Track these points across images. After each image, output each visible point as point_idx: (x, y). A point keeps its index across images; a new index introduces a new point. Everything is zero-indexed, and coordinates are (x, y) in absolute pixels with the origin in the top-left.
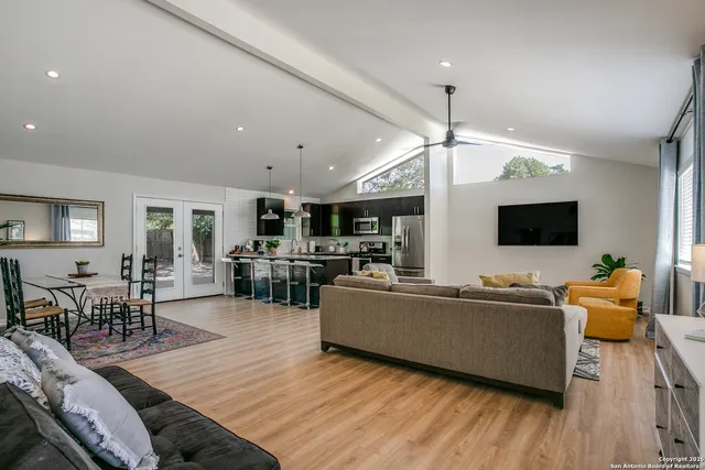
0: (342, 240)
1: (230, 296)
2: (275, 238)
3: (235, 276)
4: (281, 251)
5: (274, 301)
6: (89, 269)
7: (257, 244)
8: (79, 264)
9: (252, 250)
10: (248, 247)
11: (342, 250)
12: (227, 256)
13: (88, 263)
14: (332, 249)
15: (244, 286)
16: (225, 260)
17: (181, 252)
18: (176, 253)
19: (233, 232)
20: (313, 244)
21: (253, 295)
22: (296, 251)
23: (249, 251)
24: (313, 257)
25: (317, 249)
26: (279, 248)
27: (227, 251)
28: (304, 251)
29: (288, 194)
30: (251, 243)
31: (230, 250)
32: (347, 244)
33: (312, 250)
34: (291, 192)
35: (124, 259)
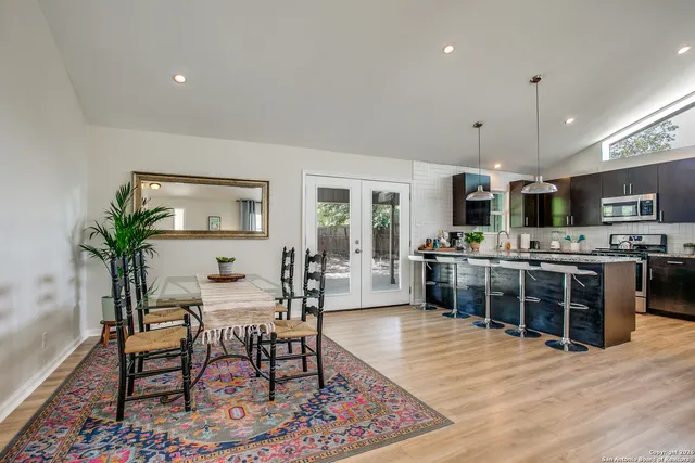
0: (574, 232)
1: (418, 307)
2: (477, 229)
3: (427, 280)
4: (485, 247)
5: (493, 325)
6: (234, 269)
7: (453, 237)
8: (222, 261)
9: (448, 245)
10: (444, 241)
11: (575, 247)
12: (416, 254)
13: (232, 260)
14: (556, 245)
15: (438, 294)
16: (413, 258)
17: (358, 247)
18: (353, 247)
19: (423, 220)
20: (526, 239)
21: (455, 311)
22: (503, 248)
23: (443, 246)
24: (527, 256)
25: (533, 244)
26: (483, 242)
27: (415, 246)
28: (514, 247)
29: (492, 169)
30: (447, 235)
31: (419, 245)
32: (582, 238)
33: (525, 245)
34: (497, 166)
35: (285, 255)
